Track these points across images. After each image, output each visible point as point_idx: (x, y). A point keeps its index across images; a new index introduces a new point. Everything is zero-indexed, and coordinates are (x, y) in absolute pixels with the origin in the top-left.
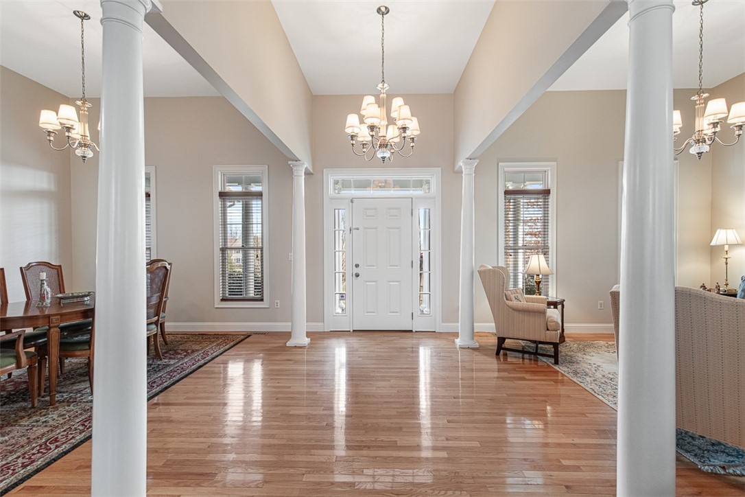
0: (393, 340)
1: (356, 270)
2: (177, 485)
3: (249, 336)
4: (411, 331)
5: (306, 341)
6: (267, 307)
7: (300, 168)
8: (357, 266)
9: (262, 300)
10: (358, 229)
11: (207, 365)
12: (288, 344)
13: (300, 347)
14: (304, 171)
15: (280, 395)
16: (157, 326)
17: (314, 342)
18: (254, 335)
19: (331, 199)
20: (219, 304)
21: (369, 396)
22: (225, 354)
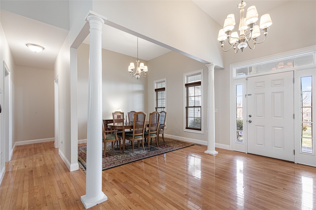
0: (271, 165)
1: (249, 119)
2: (120, 191)
3: (194, 145)
4: (293, 163)
5: (215, 153)
6: (203, 133)
7: (212, 67)
8: (250, 116)
9: (200, 130)
10: (250, 95)
11: (169, 153)
12: (205, 152)
13: (210, 155)
14: (214, 68)
15: (180, 173)
16: (156, 135)
17: (219, 154)
18: (196, 145)
19: (234, 80)
20: (185, 130)
21: (222, 190)
22: (178, 150)
